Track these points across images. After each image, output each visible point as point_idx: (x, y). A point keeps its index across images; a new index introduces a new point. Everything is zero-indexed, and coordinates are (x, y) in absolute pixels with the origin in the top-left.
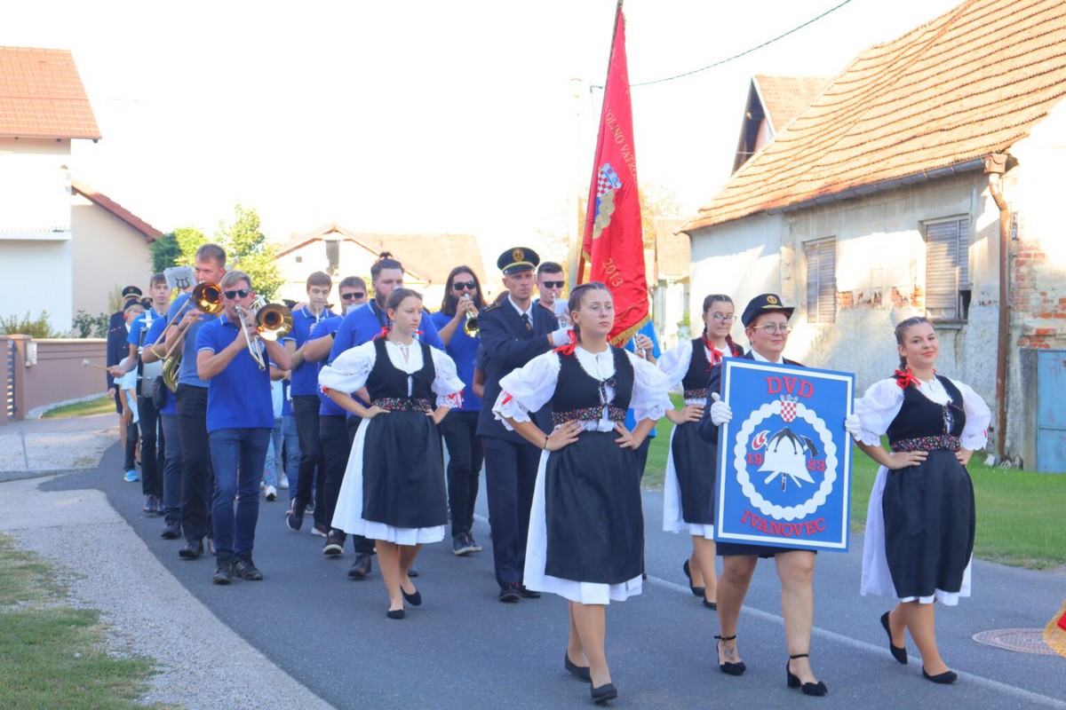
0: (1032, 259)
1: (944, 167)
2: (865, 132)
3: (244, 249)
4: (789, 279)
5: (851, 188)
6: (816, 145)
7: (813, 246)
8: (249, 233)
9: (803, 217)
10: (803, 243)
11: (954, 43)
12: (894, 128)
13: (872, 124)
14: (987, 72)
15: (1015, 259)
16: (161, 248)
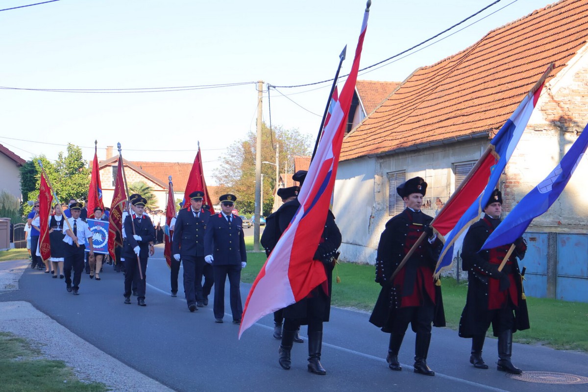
0: (513, 184)
1: (466, 135)
2: (420, 115)
3: (73, 171)
4: (379, 192)
5: (415, 145)
6: (392, 121)
7: (393, 175)
8: (76, 162)
9: (387, 160)
10: (387, 173)
11: (467, 69)
12: (437, 113)
13: (424, 111)
14: (486, 85)
15: (504, 184)
16: (26, 170)
